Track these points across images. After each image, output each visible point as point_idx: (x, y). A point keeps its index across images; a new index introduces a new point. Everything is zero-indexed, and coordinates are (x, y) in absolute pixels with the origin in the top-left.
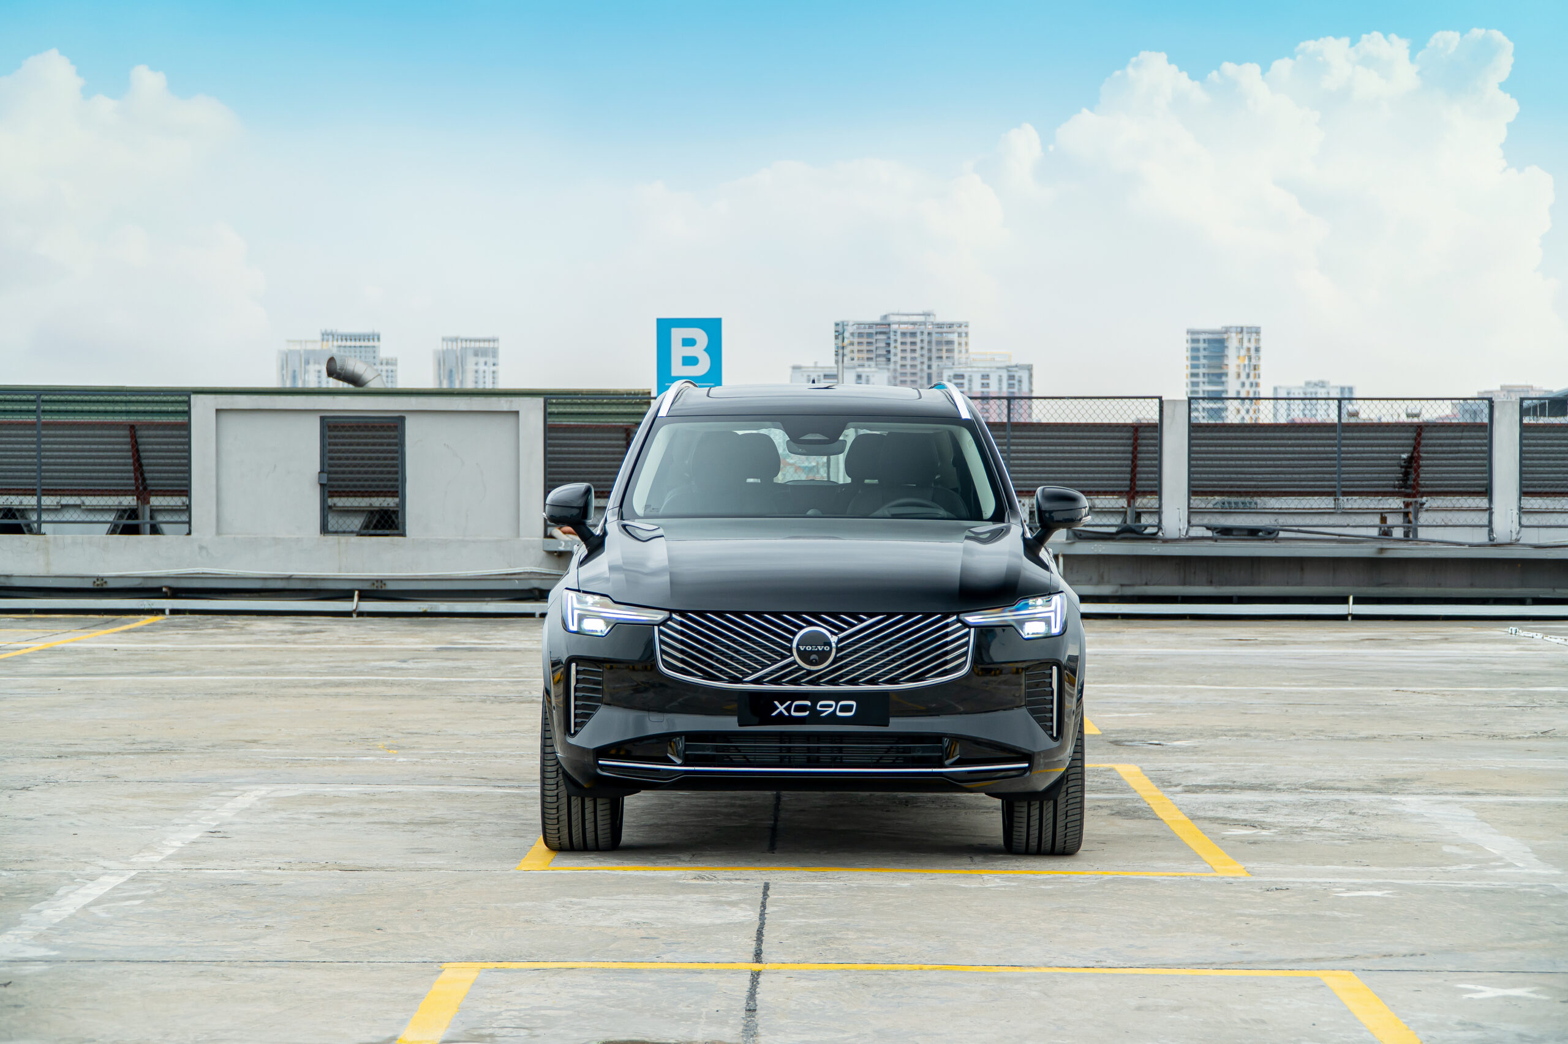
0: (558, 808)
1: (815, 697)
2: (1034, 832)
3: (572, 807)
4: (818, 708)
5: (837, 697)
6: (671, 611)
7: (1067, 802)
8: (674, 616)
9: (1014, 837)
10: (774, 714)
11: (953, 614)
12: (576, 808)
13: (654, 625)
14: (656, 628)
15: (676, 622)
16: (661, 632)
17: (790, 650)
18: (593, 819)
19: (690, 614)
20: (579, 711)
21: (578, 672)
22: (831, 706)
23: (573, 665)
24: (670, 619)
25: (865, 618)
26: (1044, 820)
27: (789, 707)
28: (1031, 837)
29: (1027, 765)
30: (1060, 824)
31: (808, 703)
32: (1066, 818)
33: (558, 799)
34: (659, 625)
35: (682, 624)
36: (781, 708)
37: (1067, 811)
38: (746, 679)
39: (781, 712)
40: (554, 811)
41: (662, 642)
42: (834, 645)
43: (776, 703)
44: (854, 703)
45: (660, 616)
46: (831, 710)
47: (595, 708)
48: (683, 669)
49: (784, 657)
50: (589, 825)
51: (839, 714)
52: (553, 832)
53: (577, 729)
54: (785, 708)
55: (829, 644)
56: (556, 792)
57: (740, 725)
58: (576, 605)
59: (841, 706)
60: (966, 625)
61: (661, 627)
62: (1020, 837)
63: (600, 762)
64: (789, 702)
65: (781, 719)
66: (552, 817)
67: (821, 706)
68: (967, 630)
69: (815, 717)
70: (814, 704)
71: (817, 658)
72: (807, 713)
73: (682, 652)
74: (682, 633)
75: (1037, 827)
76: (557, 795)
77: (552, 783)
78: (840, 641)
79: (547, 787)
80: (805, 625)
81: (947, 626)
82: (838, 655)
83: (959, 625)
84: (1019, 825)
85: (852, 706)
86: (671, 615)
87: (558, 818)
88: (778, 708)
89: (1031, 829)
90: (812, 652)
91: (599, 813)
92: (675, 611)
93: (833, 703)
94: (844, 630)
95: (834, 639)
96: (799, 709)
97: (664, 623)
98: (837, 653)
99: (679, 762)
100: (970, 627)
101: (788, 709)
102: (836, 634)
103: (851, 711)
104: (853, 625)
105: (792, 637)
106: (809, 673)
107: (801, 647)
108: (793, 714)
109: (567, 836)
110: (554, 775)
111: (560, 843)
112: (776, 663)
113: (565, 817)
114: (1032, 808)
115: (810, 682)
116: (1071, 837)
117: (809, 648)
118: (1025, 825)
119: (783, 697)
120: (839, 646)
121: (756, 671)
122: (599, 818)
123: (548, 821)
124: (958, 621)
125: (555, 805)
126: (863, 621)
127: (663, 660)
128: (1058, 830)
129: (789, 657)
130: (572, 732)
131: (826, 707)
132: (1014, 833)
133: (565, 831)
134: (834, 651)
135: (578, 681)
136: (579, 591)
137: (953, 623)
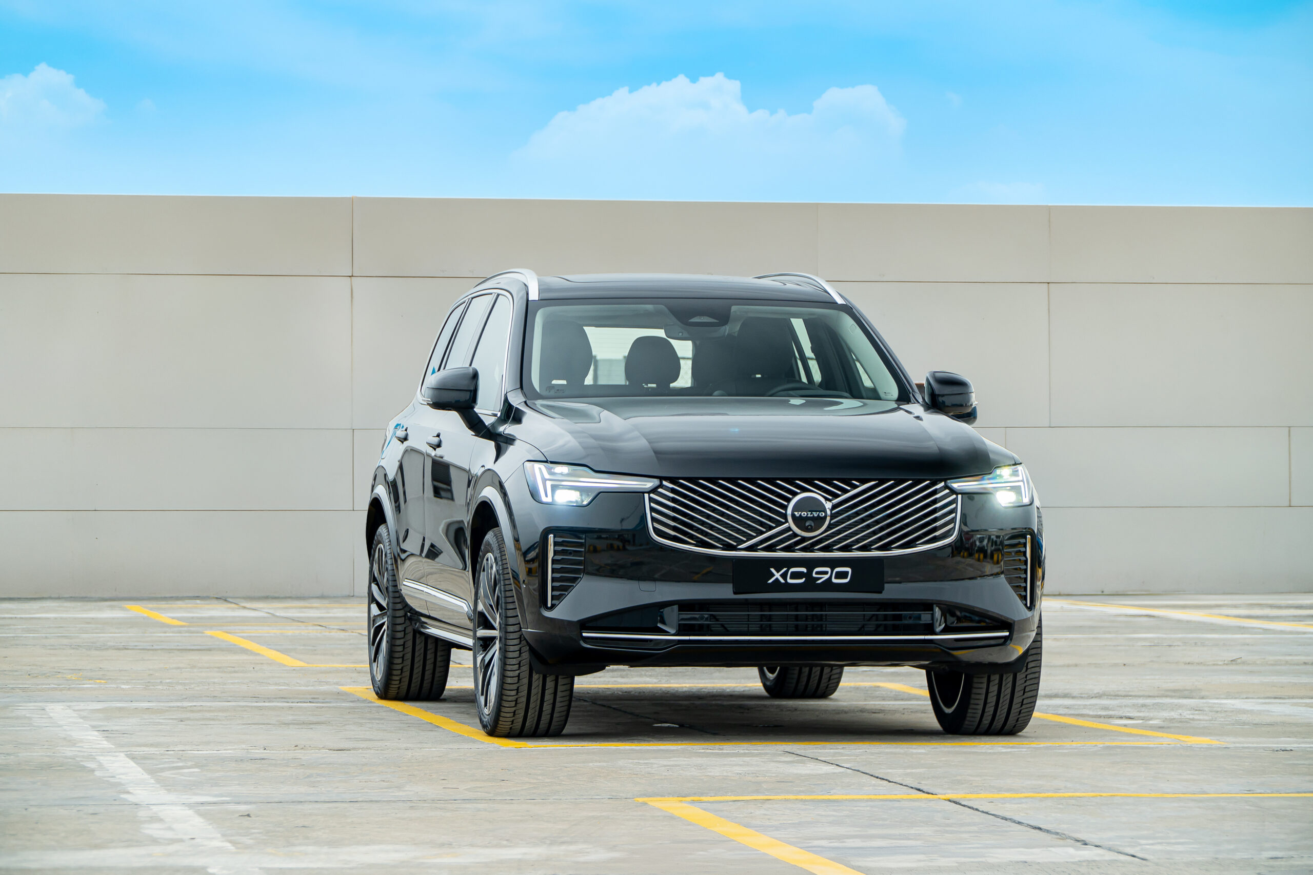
0: (517, 690)
1: (811, 564)
2: (990, 710)
3: (533, 688)
4: (814, 575)
5: (833, 563)
6: (661, 478)
7: (1026, 677)
8: (665, 483)
9: (968, 715)
10: (770, 581)
11: (941, 481)
12: (536, 690)
13: (644, 493)
14: (646, 495)
15: (667, 488)
16: (651, 500)
17: (785, 516)
18: (551, 701)
19: (681, 481)
20: (557, 584)
21: (556, 544)
22: (826, 573)
23: (551, 536)
24: (661, 486)
25: (858, 484)
26: (1002, 696)
27: (786, 572)
28: (985, 714)
29: (1007, 634)
30: (1017, 700)
31: (804, 570)
32: (1024, 694)
33: (519, 680)
34: (649, 493)
35: (673, 491)
36: (777, 575)
37: (1025, 687)
38: (739, 547)
39: (777, 579)
40: (514, 693)
41: (652, 509)
42: (829, 512)
43: (773, 570)
44: (849, 570)
45: (649, 484)
46: (826, 577)
47: (574, 580)
48: (675, 536)
49: (779, 524)
50: (547, 708)
51: (834, 581)
52: (508, 715)
53: (554, 602)
54: (781, 575)
55: (825, 511)
56: (518, 672)
57: (735, 593)
58: (547, 476)
59: (837, 573)
60: (953, 491)
61: (652, 495)
62: (974, 715)
63: (584, 634)
64: (785, 569)
65: (778, 587)
66: (510, 699)
67: (817, 573)
68: (954, 496)
69: (811, 584)
70: (810, 571)
71: (813, 525)
72: (803, 580)
73: (674, 519)
74: (673, 500)
75: (994, 704)
76: (519, 676)
77: (514, 663)
78: (834, 507)
79: (509, 668)
80: (799, 491)
81: (935, 492)
82: (832, 522)
83: (947, 491)
84: (976, 702)
85: (847, 572)
86: (661, 483)
87: (516, 700)
88: (774, 575)
89: (988, 706)
90: (807, 518)
91: (559, 694)
92: (666, 479)
93: (828, 569)
94: (837, 496)
95: (828, 505)
96: (795, 575)
97: (654, 490)
98: (831, 519)
99: (673, 632)
100: (957, 494)
101: (784, 576)
102: (830, 500)
103: (847, 578)
104: (846, 491)
105: (786, 503)
106: (804, 539)
107: (796, 513)
108: (790, 581)
109: (521, 720)
110: (516, 654)
111: (511, 728)
112: (770, 530)
113: (524, 699)
114: (991, 684)
115: (804, 549)
116: (1024, 715)
117: (804, 514)
118: (982, 702)
119: (779, 564)
120: (833, 512)
121: (750, 537)
122: (558, 699)
123: (505, 704)
124: (946, 487)
125: (515, 687)
126: (856, 487)
127: (654, 528)
128: (1014, 707)
129: (784, 523)
130: (549, 605)
131: (823, 574)
132: (970, 711)
133: (521, 714)
134: (828, 518)
135: (555, 552)
136: (546, 462)
137: (941, 490)
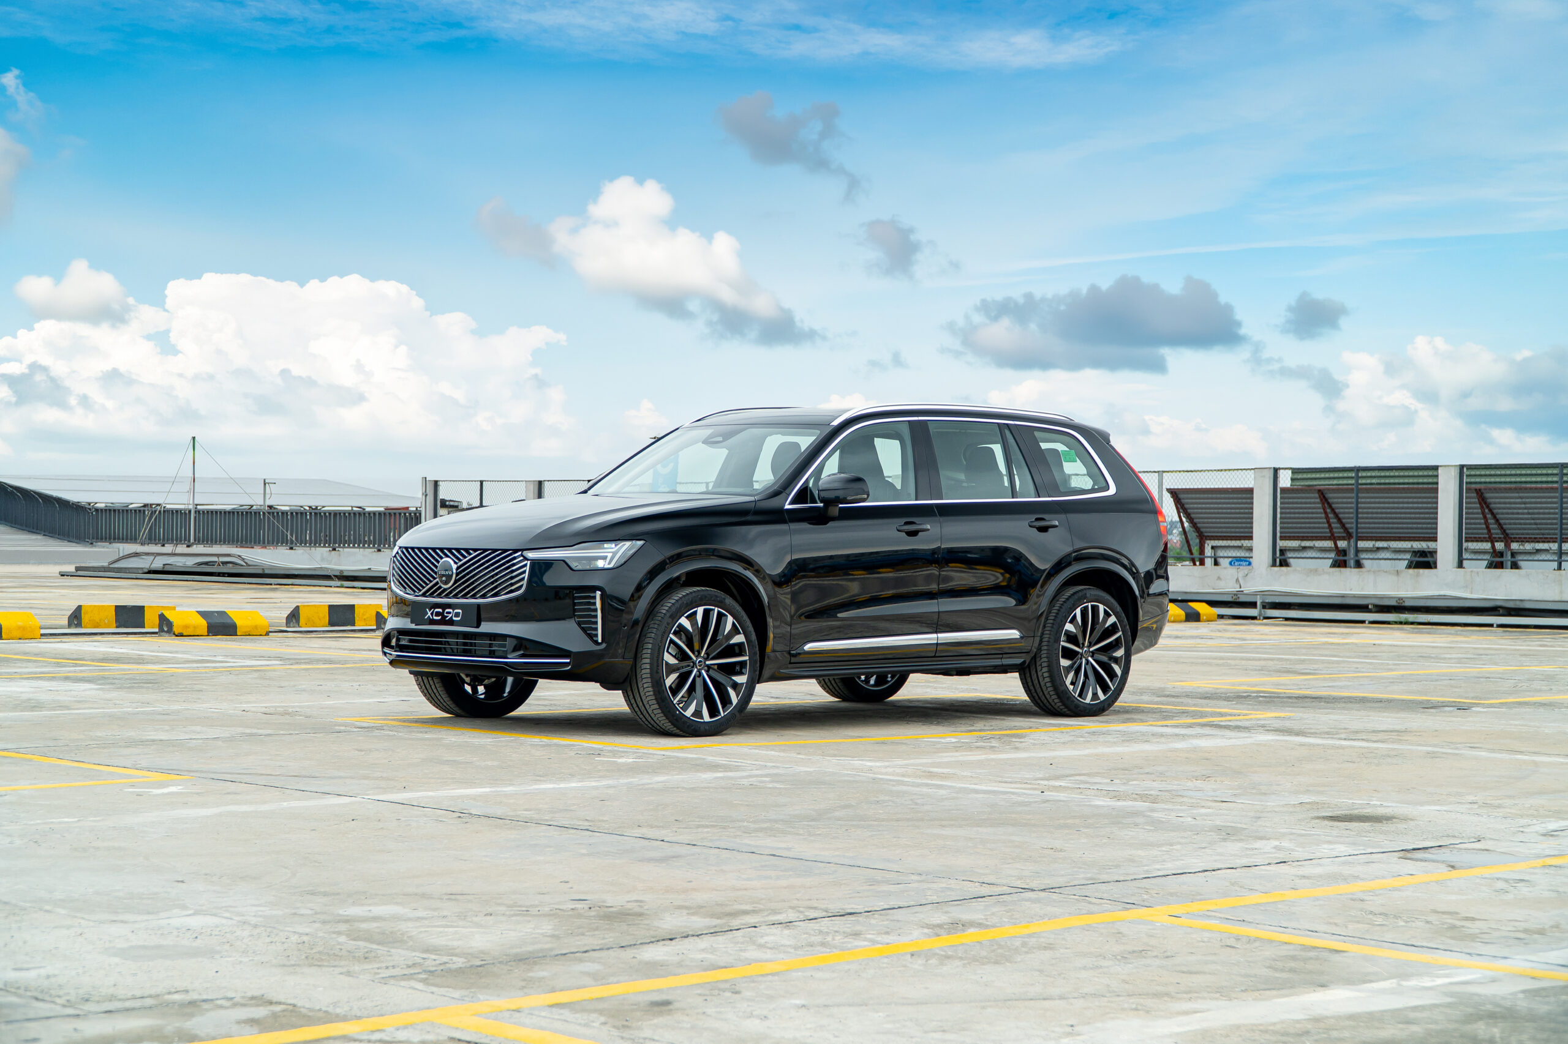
1: (445, 606)
4: (446, 614)
5: (455, 606)
10: (426, 617)
11: (520, 551)
25: (474, 553)
29: (568, 661)
31: (442, 611)
36: (430, 614)
38: (419, 594)
39: (429, 616)
43: (428, 610)
44: (460, 611)
48: (398, 586)
49: (434, 579)
51: (454, 618)
55: (452, 570)
59: (456, 613)
60: (526, 559)
64: (434, 610)
65: (429, 621)
68: (526, 562)
69: (443, 620)
70: (444, 611)
71: (448, 580)
72: (440, 617)
73: (398, 575)
74: (399, 562)
78: (458, 568)
80: (444, 557)
81: (515, 558)
83: (522, 558)
85: (462, 613)
88: (428, 614)
90: (445, 576)
93: (452, 611)
94: (460, 560)
95: (454, 567)
96: (437, 614)
99: (397, 649)
100: (528, 560)
101: (432, 614)
103: (460, 617)
106: (445, 590)
107: (440, 572)
108: (435, 618)
112: (431, 583)
115: (443, 597)
117: (444, 573)
119: (432, 606)
120: (457, 571)
121: (424, 588)
124: (522, 555)
126: (471, 554)
131: (450, 614)
134: (454, 576)
137: (518, 557)
